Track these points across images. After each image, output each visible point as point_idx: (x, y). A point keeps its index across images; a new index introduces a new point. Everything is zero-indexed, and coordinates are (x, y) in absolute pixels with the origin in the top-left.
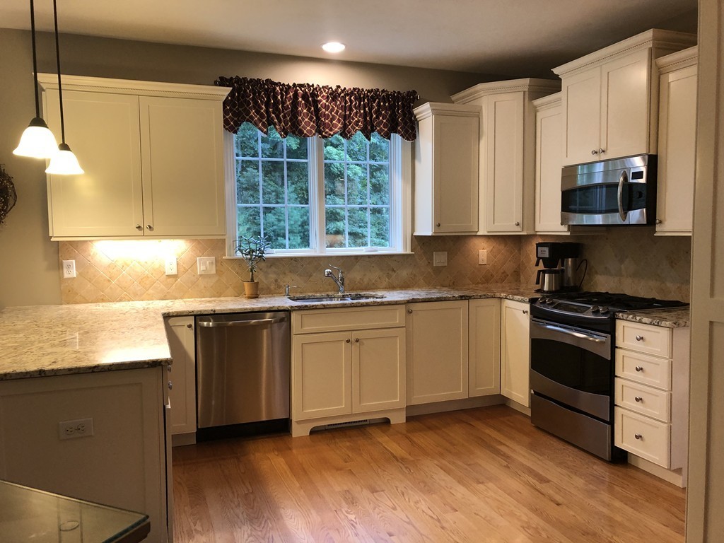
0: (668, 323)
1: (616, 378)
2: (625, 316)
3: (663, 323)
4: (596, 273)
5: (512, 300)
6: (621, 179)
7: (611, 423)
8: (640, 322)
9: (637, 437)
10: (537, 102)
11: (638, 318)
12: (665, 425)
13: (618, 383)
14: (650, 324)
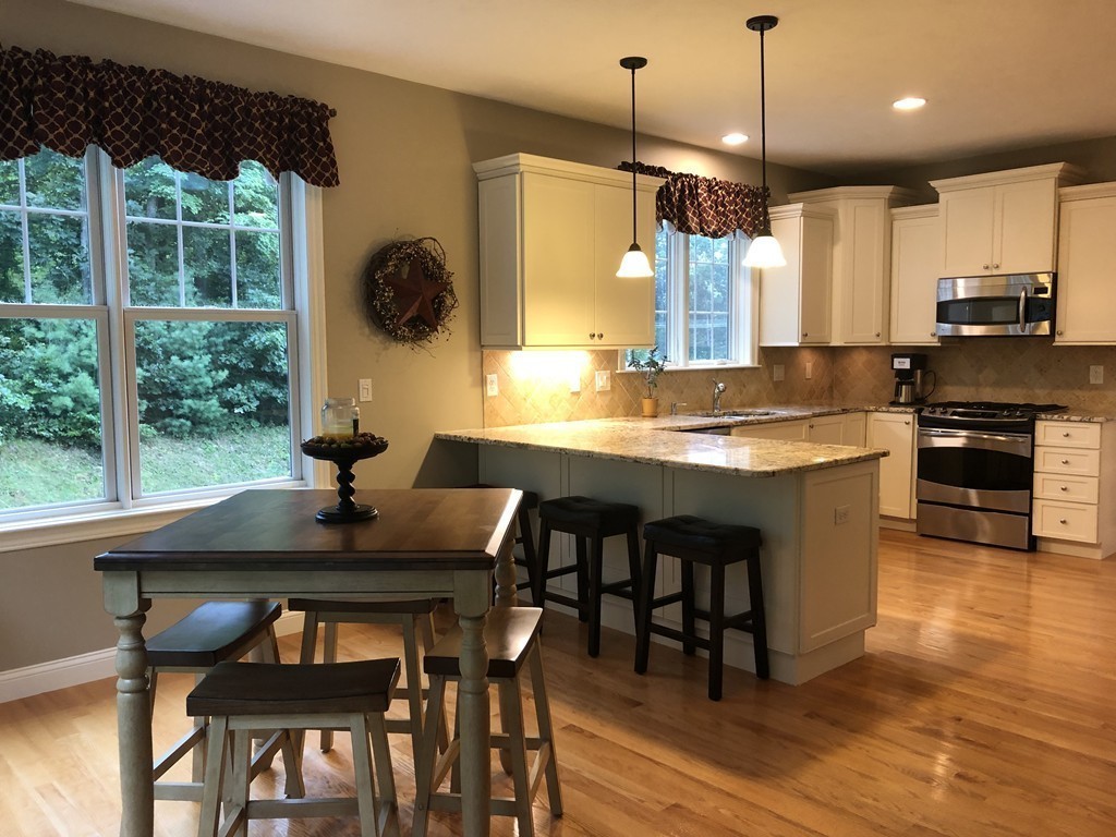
0: (1100, 419)
1: (1035, 475)
2: (1049, 417)
3: (1095, 419)
4: (946, 384)
5: (888, 412)
6: (1023, 294)
7: (1030, 515)
8: (1068, 420)
9: (1063, 522)
10: (895, 211)
11: (1065, 417)
12: (1095, 507)
13: (1038, 479)
14: (1081, 421)
